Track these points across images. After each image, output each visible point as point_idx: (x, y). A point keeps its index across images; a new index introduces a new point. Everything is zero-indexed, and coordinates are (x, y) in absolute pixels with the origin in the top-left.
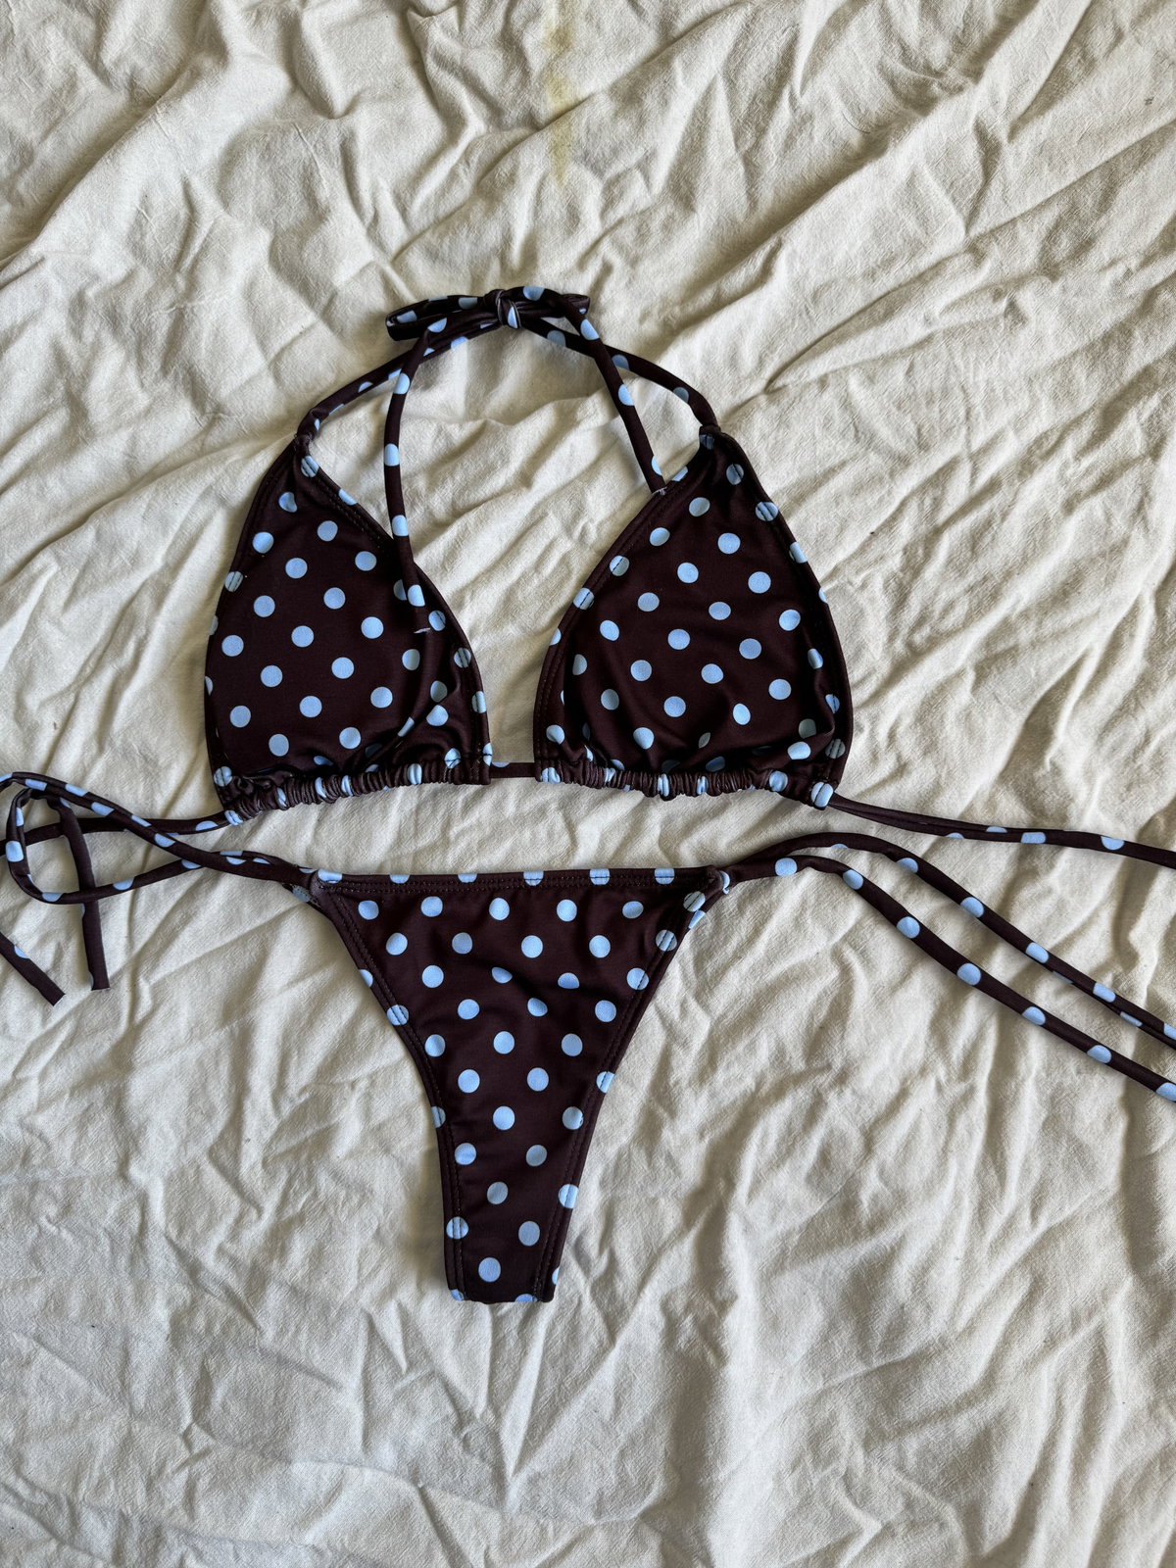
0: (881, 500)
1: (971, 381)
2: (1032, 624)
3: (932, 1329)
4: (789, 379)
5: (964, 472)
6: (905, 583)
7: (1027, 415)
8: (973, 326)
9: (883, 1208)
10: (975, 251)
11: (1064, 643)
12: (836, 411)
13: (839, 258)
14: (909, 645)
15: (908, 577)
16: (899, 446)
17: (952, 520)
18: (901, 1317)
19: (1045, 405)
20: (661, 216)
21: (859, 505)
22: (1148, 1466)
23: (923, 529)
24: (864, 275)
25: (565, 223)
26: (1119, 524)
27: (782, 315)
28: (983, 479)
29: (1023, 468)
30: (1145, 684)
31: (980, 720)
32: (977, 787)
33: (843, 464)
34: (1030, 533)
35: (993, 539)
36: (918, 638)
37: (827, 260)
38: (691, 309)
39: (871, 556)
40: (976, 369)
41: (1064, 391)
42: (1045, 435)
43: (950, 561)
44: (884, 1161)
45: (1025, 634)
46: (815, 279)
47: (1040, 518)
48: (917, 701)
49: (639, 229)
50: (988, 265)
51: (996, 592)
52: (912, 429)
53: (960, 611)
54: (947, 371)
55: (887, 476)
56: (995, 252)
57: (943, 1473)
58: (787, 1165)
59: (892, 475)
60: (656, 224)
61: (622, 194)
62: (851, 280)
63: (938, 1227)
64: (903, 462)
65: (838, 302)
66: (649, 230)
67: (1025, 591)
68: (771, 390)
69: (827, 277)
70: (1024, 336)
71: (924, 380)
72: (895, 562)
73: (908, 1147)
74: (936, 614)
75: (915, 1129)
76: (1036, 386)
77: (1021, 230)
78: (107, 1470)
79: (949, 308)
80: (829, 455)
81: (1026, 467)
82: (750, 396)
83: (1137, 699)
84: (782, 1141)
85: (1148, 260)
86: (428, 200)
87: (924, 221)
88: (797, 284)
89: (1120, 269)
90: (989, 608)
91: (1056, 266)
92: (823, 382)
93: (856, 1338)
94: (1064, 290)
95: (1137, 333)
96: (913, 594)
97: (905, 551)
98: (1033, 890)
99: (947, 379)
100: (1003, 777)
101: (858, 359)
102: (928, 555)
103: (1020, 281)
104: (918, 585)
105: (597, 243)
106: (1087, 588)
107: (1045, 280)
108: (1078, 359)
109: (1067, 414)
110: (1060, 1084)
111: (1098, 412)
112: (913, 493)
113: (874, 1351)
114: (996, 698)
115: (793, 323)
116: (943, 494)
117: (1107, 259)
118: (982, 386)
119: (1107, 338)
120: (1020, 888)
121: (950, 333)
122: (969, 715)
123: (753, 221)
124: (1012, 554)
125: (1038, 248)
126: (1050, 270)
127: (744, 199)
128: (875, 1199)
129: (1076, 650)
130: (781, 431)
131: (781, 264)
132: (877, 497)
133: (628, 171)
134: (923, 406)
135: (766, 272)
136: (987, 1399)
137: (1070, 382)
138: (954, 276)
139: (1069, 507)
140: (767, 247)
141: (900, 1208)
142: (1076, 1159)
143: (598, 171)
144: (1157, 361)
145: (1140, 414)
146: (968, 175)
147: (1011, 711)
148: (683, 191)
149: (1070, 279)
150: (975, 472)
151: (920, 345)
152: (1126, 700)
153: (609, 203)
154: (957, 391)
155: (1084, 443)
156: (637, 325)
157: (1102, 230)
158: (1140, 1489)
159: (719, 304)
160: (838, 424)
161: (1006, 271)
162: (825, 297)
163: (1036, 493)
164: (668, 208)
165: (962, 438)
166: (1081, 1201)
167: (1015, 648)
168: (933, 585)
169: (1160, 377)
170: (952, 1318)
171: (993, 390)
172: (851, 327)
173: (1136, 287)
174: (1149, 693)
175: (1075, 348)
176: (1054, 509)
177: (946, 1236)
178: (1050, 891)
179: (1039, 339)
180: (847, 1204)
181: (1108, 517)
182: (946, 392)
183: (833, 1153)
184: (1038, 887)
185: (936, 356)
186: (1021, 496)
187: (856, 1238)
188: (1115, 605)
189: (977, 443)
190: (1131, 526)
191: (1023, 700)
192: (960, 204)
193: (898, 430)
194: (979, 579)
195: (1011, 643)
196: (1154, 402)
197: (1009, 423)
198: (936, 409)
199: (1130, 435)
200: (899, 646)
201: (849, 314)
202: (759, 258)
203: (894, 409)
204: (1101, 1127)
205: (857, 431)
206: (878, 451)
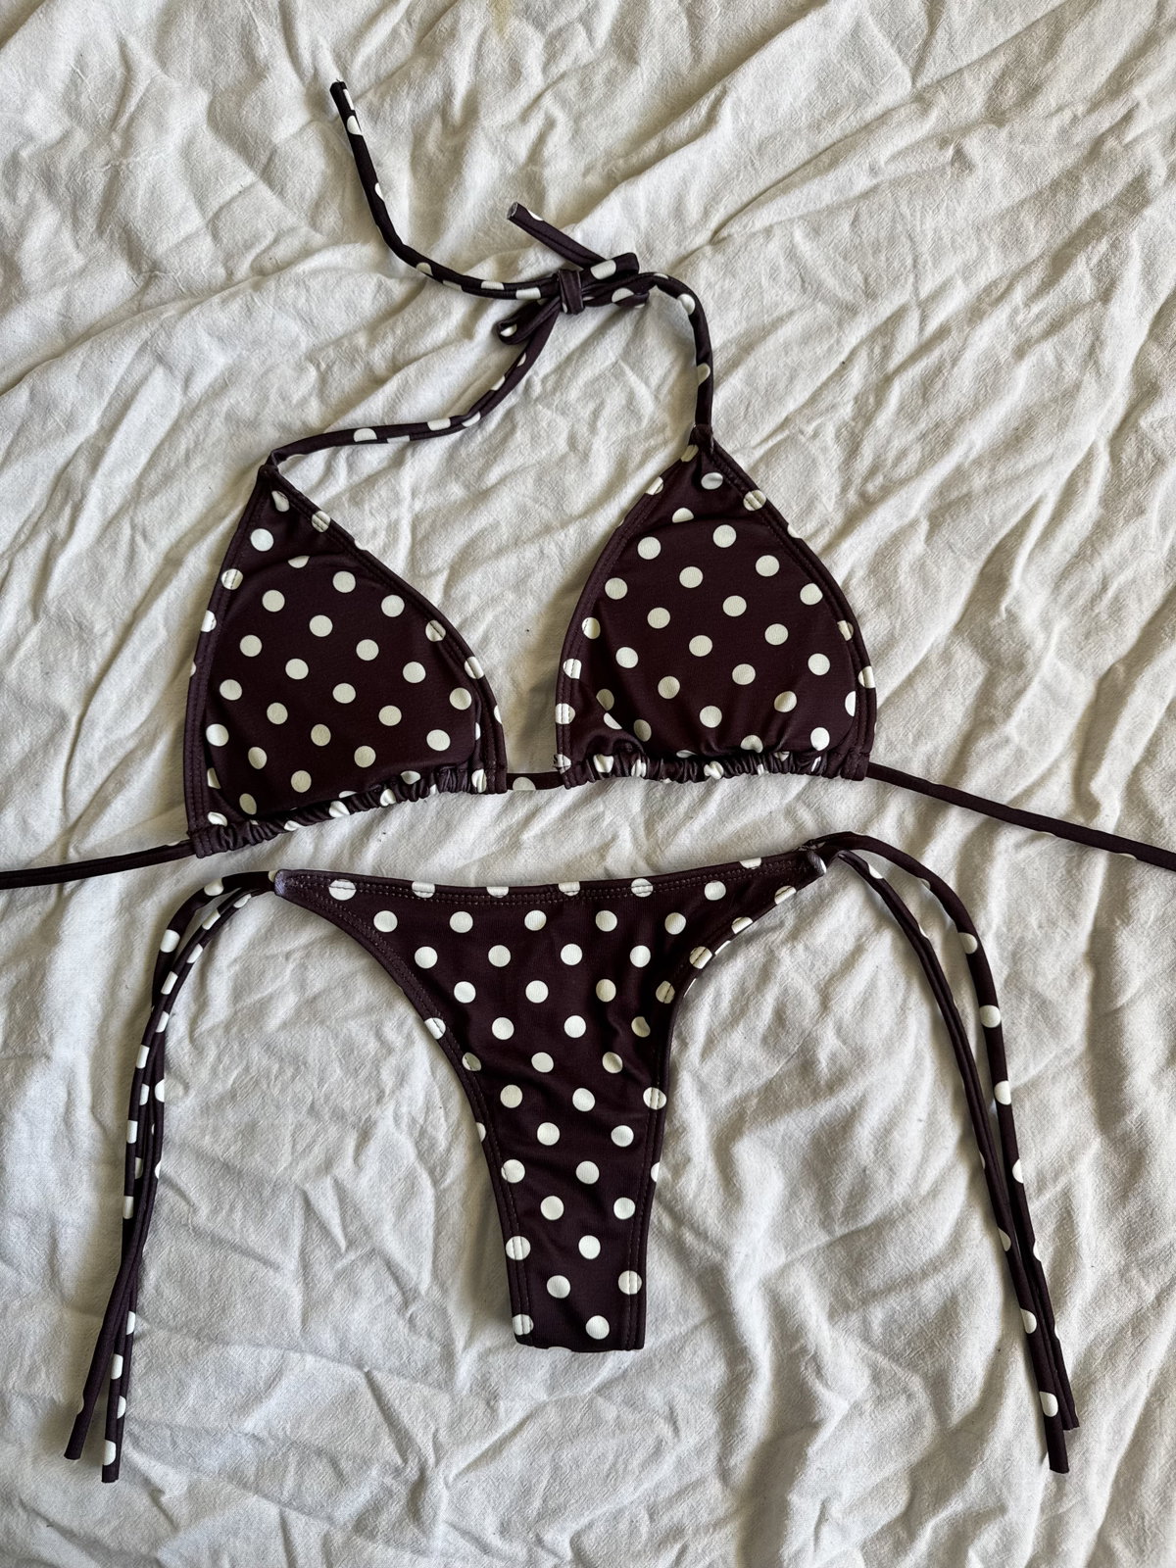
0: (830, 349)
1: (918, 229)
2: (985, 470)
3: (895, 1192)
4: (734, 229)
5: (912, 320)
6: (857, 431)
7: (976, 263)
8: (919, 175)
9: (842, 1067)
10: (922, 100)
11: (1017, 488)
12: (782, 261)
13: (784, 109)
14: (863, 495)
15: (860, 425)
16: (847, 296)
17: (902, 367)
18: (863, 1181)
19: (994, 254)
20: (604, 69)
21: (808, 354)
22: (1121, 1331)
23: (874, 377)
24: (809, 127)
25: (507, 78)
26: (1071, 370)
27: (727, 167)
28: (932, 326)
29: (972, 314)
30: (1102, 531)
31: (935, 570)
32: (932, 639)
33: (791, 313)
34: (980, 379)
35: (944, 386)
36: (871, 488)
37: (771, 111)
38: (635, 160)
39: (822, 405)
40: (923, 216)
41: (1014, 239)
42: (994, 283)
43: (901, 408)
44: (841, 1018)
45: (979, 481)
46: (761, 129)
47: (990, 364)
48: (871, 552)
49: (582, 83)
50: (934, 114)
51: (948, 438)
52: (859, 279)
53: (914, 458)
54: (894, 220)
55: (835, 326)
56: (942, 100)
57: (909, 1343)
58: (741, 1025)
59: (840, 324)
60: (598, 79)
61: (564, 47)
62: (797, 132)
63: (900, 1088)
64: (850, 311)
65: (783, 153)
66: (592, 84)
67: (979, 436)
68: (717, 240)
69: (772, 130)
70: (972, 183)
71: (870, 229)
72: (846, 411)
73: (865, 1004)
74: (889, 462)
75: (872, 985)
76: (984, 236)
77: (968, 80)
78: (38, 1358)
79: (894, 158)
80: (777, 305)
81: (975, 313)
82: (695, 247)
83: (1093, 546)
84: (735, 1001)
85: (1095, 106)
86: (369, 58)
87: (869, 72)
88: (741, 136)
89: (1067, 115)
90: (942, 455)
91: (1003, 113)
92: (768, 231)
93: (818, 1206)
94: (1011, 137)
95: (1084, 179)
96: (865, 442)
97: (856, 399)
98: (991, 740)
99: (893, 228)
100: (958, 628)
101: (802, 210)
102: (880, 402)
103: (967, 129)
104: (871, 431)
105: (539, 97)
106: (1039, 434)
107: (991, 126)
108: (1026, 207)
109: (1015, 262)
110: (1022, 939)
111: (1047, 260)
112: (862, 343)
113: (836, 1219)
114: (950, 547)
115: (738, 176)
116: (892, 341)
117: (1054, 104)
118: (930, 234)
119: (1055, 186)
120: (977, 739)
121: (896, 183)
122: (923, 566)
123: (698, 72)
124: (963, 400)
125: (985, 98)
126: (995, 116)
127: (688, 52)
128: (833, 1057)
129: (1030, 496)
130: (727, 281)
131: (726, 112)
132: (825, 347)
133: (570, 24)
134: (870, 256)
135: (711, 120)
136: (953, 1263)
137: (1019, 230)
138: (900, 124)
139: (1020, 353)
140: (712, 96)
141: (859, 1066)
142: (1039, 1016)
143: (540, 26)
144: (1106, 207)
145: (1089, 259)
146: (913, 26)
147: (965, 560)
148: (626, 45)
149: (1018, 125)
150: (923, 320)
151: (866, 195)
152: (1082, 547)
153: (551, 56)
154: (904, 239)
155: (1033, 290)
156: (580, 178)
157: (1048, 77)
158: (1112, 1354)
159: (662, 154)
160: (785, 275)
161: (953, 120)
162: (770, 149)
163: (986, 339)
164: (611, 63)
165: (909, 286)
166: (1046, 1061)
167: (968, 495)
168: (885, 432)
169: (1109, 221)
170: (916, 1181)
171: (941, 239)
172: (796, 178)
173: (1082, 135)
174: (1105, 538)
175: (1023, 196)
176: (1005, 355)
177: (908, 1097)
178: (1007, 741)
179: (987, 187)
180: (806, 1064)
181: (1060, 362)
182: (892, 240)
183: (788, 1012)
184: (996, 737)
185: (881, 206)
186: (970, 341)
187: (815, 1098)
188: (1069, 450)
189: (926, 289)
190: (1082, 372)
191: (978, 548)
192: (906, 54)
193: (845, 280)
194: (931, 426)
195: (965, 490)
196: (1103, 246)
197: (957, 271)
198: (883, 258)
199: (1080, 281)
200: (852, 496)
201: (794, 167)
202: (704, 107)
203: (840, 260)
204: (1065, 984)
205: (803, 282)
206: (825, 301)
